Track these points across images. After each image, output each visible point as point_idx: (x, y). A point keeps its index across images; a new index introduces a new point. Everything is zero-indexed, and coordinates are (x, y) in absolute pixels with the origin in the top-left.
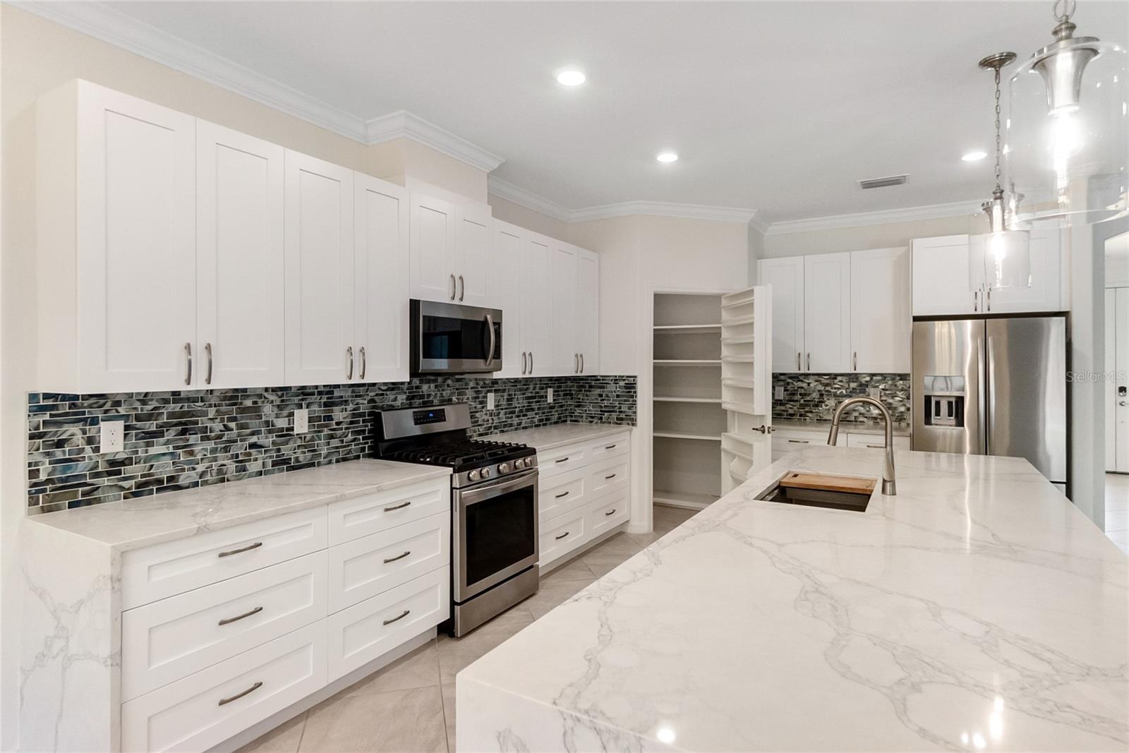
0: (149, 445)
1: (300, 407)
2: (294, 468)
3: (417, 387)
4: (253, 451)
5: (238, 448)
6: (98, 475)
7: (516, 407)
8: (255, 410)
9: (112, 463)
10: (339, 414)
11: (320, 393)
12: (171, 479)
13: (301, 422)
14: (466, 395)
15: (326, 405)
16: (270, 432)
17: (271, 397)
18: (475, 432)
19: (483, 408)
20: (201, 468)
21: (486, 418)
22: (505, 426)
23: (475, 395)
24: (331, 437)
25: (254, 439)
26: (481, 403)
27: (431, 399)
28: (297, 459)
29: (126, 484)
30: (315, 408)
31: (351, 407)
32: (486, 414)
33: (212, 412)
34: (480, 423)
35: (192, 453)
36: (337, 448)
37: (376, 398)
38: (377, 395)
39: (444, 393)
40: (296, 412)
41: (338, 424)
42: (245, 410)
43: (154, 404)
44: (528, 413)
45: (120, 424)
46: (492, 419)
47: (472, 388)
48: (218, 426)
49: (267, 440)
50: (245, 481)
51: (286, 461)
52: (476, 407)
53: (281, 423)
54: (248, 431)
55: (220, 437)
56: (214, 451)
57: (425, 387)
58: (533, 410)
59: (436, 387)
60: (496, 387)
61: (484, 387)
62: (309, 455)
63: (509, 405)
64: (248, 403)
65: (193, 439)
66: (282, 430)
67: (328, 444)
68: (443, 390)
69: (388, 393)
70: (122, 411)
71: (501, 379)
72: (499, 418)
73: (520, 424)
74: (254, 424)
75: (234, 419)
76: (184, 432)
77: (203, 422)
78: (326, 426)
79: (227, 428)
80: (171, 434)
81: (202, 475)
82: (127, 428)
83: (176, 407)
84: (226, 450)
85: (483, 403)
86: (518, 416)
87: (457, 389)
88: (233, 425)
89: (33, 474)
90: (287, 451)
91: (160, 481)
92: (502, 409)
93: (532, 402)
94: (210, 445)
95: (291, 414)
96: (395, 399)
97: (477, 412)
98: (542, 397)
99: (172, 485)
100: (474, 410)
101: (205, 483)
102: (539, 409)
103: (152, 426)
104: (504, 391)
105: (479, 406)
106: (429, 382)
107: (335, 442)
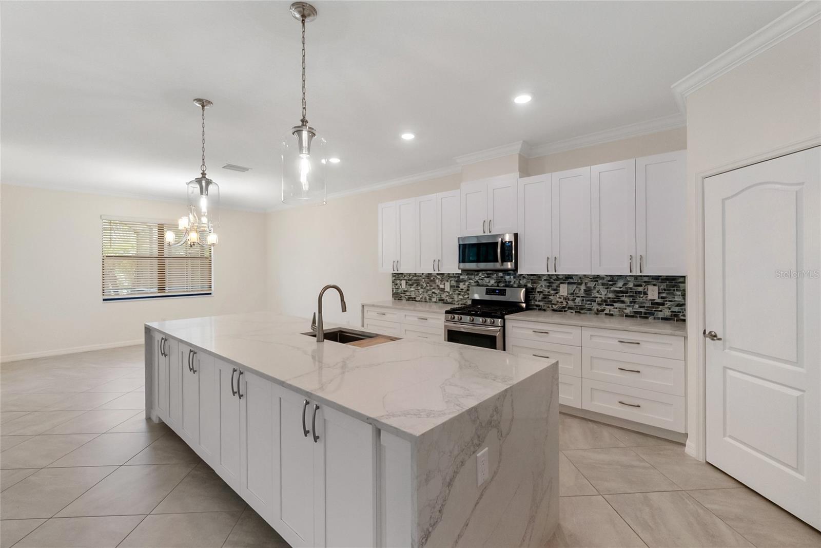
0: (410, 288)
1: (448, 281)
2: (445, 303)
3: (502, 277)
4: (434, 295)
5: (430, 292)
6: (402, 293)
7: (597, 297)
8: (434, 281)
9: (404, 291)
10: (462, 286)
11: (455, 277)
12: (415, 298)
13: (447, 286)
14: (539, 284)
15: (457, 281)
16: (438, 289)
17: (439, 277)
18: (548, 307)
19: (557, 293)
20: (421, 297)
21: (560, 300)
22: (582, 309)
23: (548, 284)
24: (459, 294)
25: (434, 291)
26: (554, 290)
27: (512, 283)
28: (447, 300)
29: (407, 297)
30: (453, 282)
31: (467, 284)
32: (560, 298)
33: (423, 280)
34: (553, 302)
35: (419, 292)
36: (461, 299)
37: (479, 281)
38: (479, 279)
39: (521, 282)
40: (446, 283)
41: (462, 289)
42: (431, 281)
43: (411, 277)
44: (614, 304)
45: (405, 281)
46: (567, 302)
47: (545, 280)
48: (425, 285)
49: (437, 291)
50: (431, 303)
51: (443, 300)
52: (549, 292)
53: (442, 286)
54: (432, 288)
55: (425, 288)
56: (423, 292)
57: (507, 278)
58: (623, 302)
59: (514, 278)
60: (571, 281)
61: (557, 280)
62: (451, 300)
63: (587, 294)
64: (432, 278)
65: (419, 288)
66: (441, 289)
67: (458, 297)
68: (520, 280)
69: (485, 279)
70: (406, 278)
71: (577, 275)
72: (575, 303)
73: (603, 310)
74: (434, 286)
75: (428, 283)
76: (417, 285)
77: (422, 283)
78: (457, 290)
79: (427, 286)
80: (415, 285)
81: (421, 298)
82: (406, 282)
83: (415, 278)
84: (427, 292)
85: (557, 290)
86: (599, 304)
87: (531, 280)
88: (428, 285)
89: (393, 291)
90: (444, 296)
91: (412, 298)
92: (579, 297)
93: (623, 296)
94: (422, 290)
95: (444, 284)
96: (489, 282)
97: (551, 295)
98: (640, 293)
99: (414, 299)
100: (547, 293)
101: (422, 301)
102: (631, 302)
103: (410, 282)
104: (581, 284)
105: (552, 292)
106: (509, 274)
107: (461, 297)
